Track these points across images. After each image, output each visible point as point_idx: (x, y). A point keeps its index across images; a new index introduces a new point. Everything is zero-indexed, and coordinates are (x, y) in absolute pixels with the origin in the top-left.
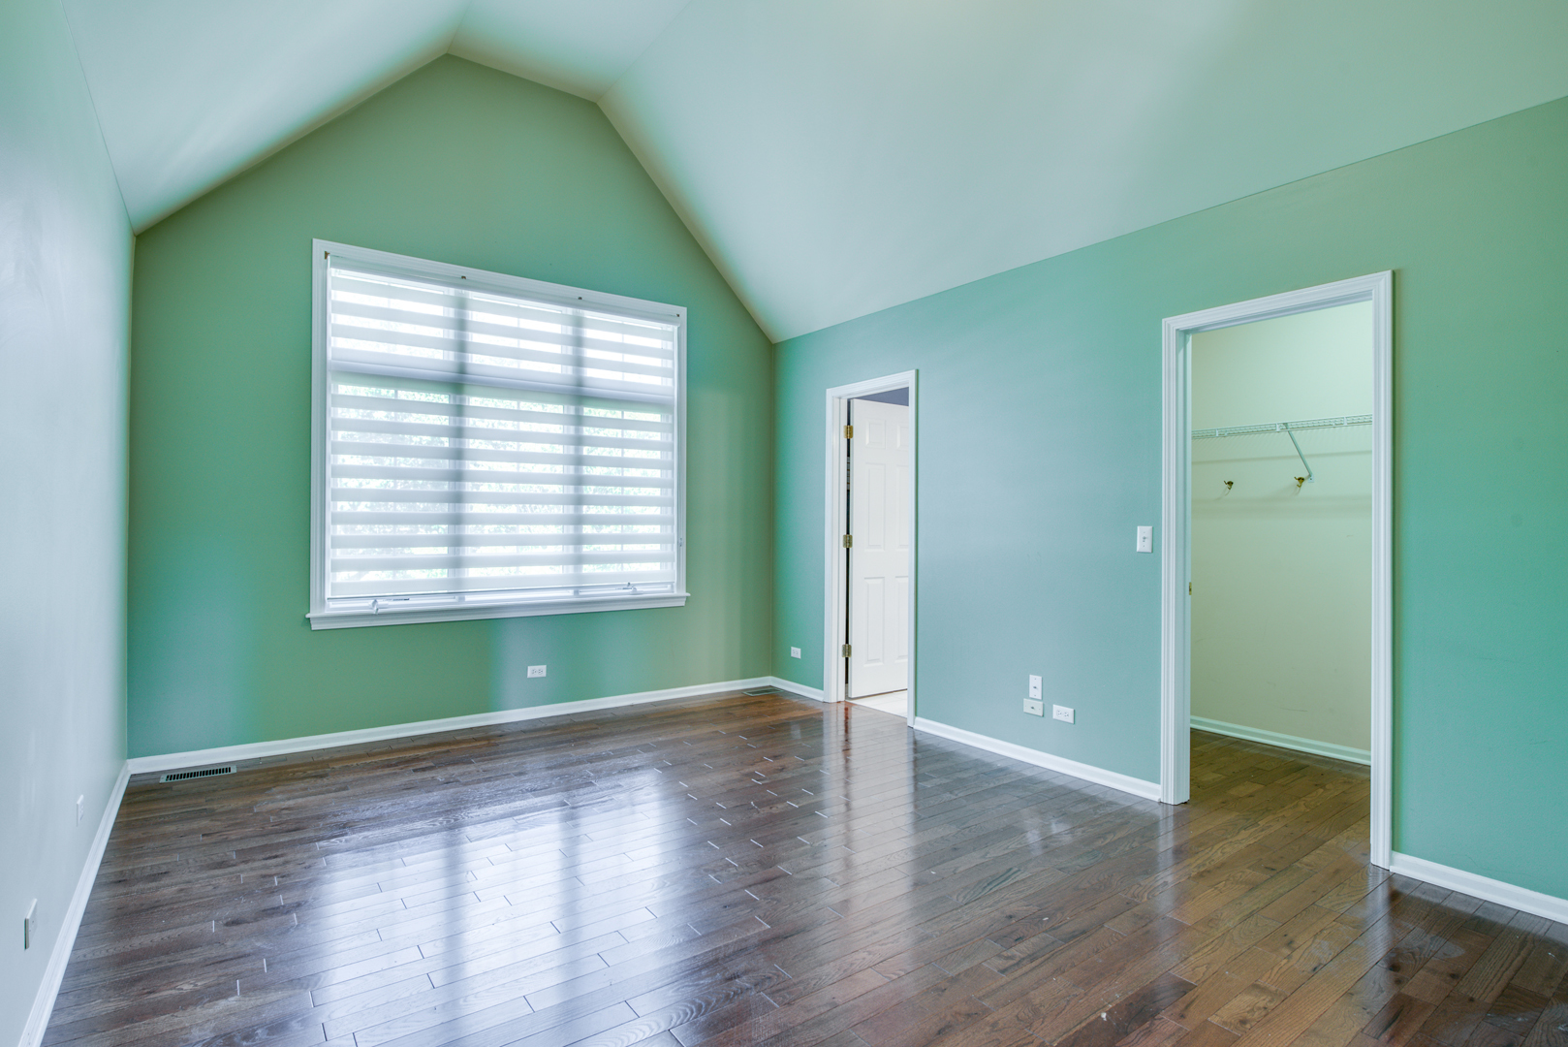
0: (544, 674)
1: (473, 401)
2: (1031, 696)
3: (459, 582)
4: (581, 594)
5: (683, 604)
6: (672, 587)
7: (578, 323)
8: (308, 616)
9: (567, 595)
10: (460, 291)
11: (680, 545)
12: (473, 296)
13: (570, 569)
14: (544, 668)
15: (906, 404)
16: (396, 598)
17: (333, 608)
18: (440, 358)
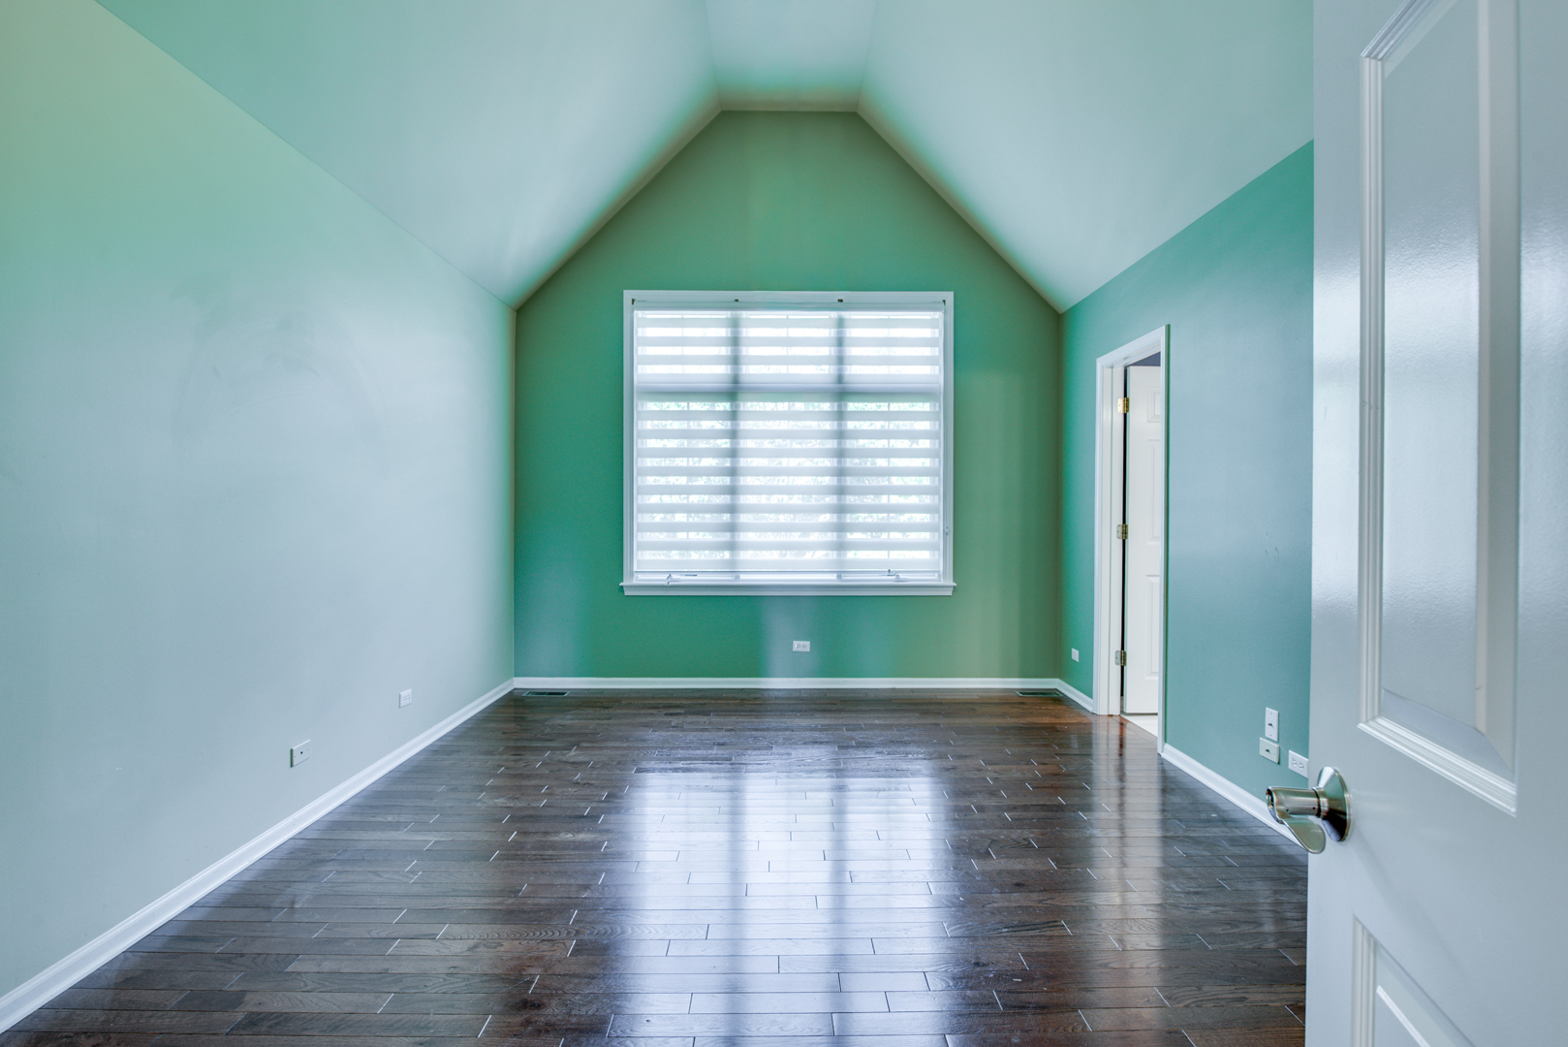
0: (808, 649)
1: (748, 406)
2: (1267, 735)
3: (732, 562)
4: (844, 578)
5: (950, 593)
6: (939, 575)
7: (841, 323)
8: (621, 584)
9: (830, 579)
10: (734, 312)
11: (946, 534)
12: (745, 314)
13: (833, 555)
14: (808, 643)
15: (1159, 365)
16: (688, 574)
17: (640, 579)
18: (717, 372)
